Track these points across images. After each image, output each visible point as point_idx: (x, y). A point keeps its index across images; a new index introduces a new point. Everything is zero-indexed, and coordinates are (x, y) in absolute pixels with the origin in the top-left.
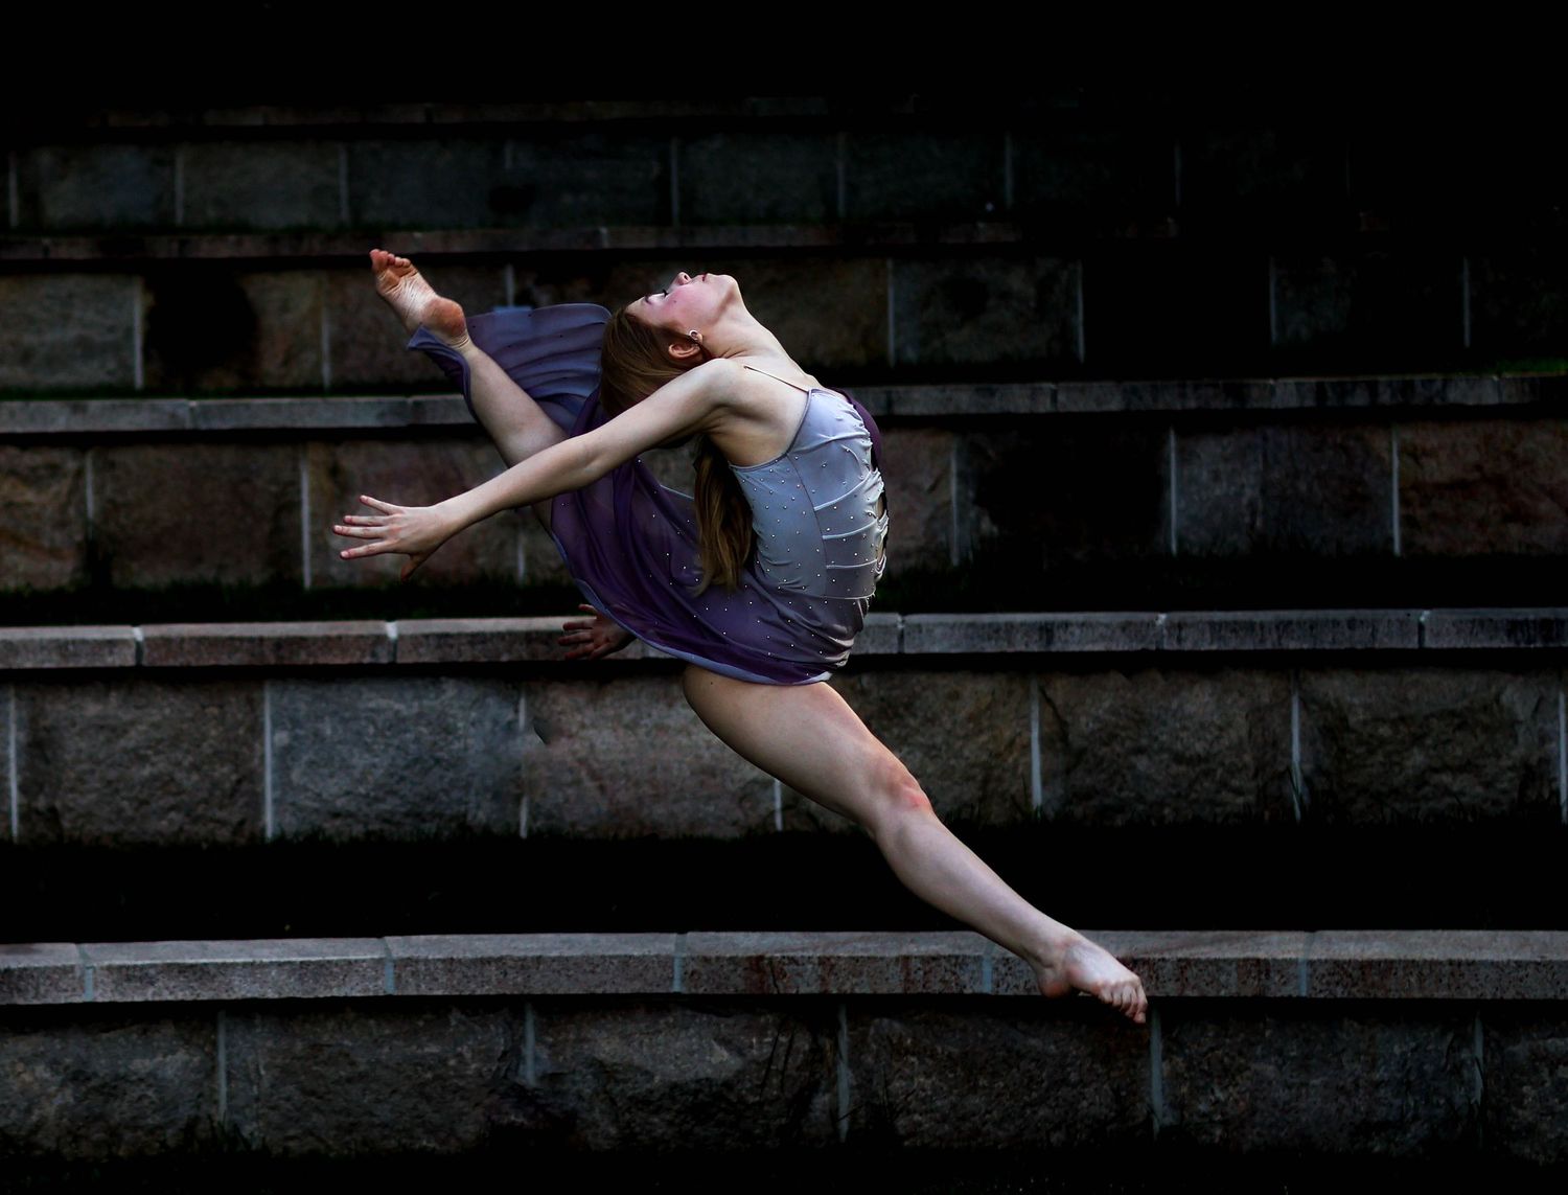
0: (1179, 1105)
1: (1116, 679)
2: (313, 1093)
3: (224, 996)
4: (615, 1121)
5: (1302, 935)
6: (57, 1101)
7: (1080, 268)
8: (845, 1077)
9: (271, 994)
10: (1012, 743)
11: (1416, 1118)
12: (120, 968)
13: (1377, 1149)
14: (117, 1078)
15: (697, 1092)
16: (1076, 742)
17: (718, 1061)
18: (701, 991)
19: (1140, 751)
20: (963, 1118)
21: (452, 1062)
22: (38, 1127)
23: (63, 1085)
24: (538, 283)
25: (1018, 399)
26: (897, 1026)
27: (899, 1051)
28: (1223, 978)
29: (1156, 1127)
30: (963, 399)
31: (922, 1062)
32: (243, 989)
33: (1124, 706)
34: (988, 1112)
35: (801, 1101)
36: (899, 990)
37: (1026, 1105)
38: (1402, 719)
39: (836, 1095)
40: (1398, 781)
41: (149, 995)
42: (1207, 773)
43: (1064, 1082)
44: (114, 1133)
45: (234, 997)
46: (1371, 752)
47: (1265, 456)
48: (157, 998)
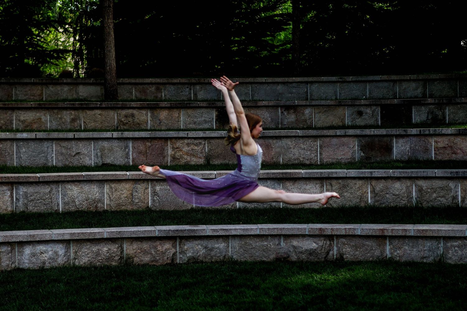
0: (391, 253)
1: (383, 181)
2: (245, 251)
3: (231, 234)
4: (296, 256)
5: (413, 225)
6: (202, 252)
7: (380, 109)
8: (335, 248)
9: (238, 234)
10: (365, 192)
11: (431, 256)
12: (213, 229)
13: (425, 261)
14: (213, 248)
15: (310, 251)
16: (376, 192)
17: (314, 246)
18: (311, 234)
19: (387, 194)
20: (355, 256)
21: (269, 246)
22: (199, 256)
23: (203, 249)
24: (285, 111)
25: (368, 132)
26: (344, 240)
27: (344, 244)
28: (399, 232)
29: (388, 257)
30: (358, 132)
31: (348, 246)
32: (234, 233)
33: (385, 186)
34: (359, 255)
35: (328, 253)
36: (344, 234)
37: (367, 253)
38: (432, 188)
39: (334, 252)
40: (431, 199)
41: (218, 234)
42: (398, 197)
43: (372, 249)
44: (212, 257)
45: (232, 234)
46: (427, 194)
47: (410, 142)
48: (219, 235)
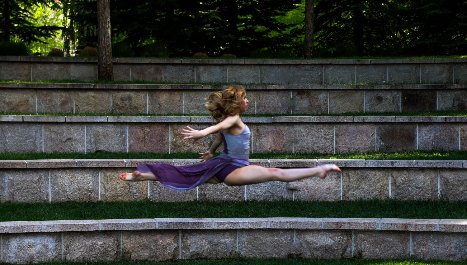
0: (415, 251)
1: (405, 172)
2: (254, 246)
3: (238, 228)
4: (310, 252)
5: (438, 220)
6: (207, 247)
7: (401, 94)
8: (353, 245)
9: (247, 228)
10: (386, 184)
11: (458, 254)
12: (219, 222)
13: (451, 259)
14: (218, 243)
15: (325, 247)
16: (398, 184)
17: (330, 241)
18: (327, 228)
19: (410, 186)
20: (375, 253)
21: (280, 241)
22: (203, 252)
23: (208, 244)
24: (297, 95)
25: (388, 119)
26: (363, 235)
27: (363, 240)
28: (423, 227)
29: (410, 255)
30: (378, 119)
31: (367, 242)
32: (242, 227)
33: (407, 178)
34: (379, 252)
35: (345, 250)
36: (363, 229)
37: (387, 250)
38: (459, 181)
39: (351, 248)
40: (458, 192)
41: (224, 227)
42: (422, 190)
43: (394, 246)
44: (217, 253)
45: (240, 228)
46: (453, 187)
47: (435, 131)
48: (226, 228)
